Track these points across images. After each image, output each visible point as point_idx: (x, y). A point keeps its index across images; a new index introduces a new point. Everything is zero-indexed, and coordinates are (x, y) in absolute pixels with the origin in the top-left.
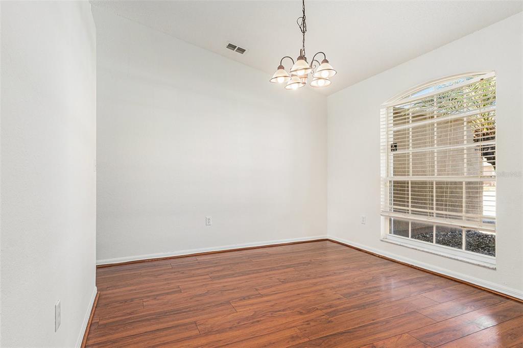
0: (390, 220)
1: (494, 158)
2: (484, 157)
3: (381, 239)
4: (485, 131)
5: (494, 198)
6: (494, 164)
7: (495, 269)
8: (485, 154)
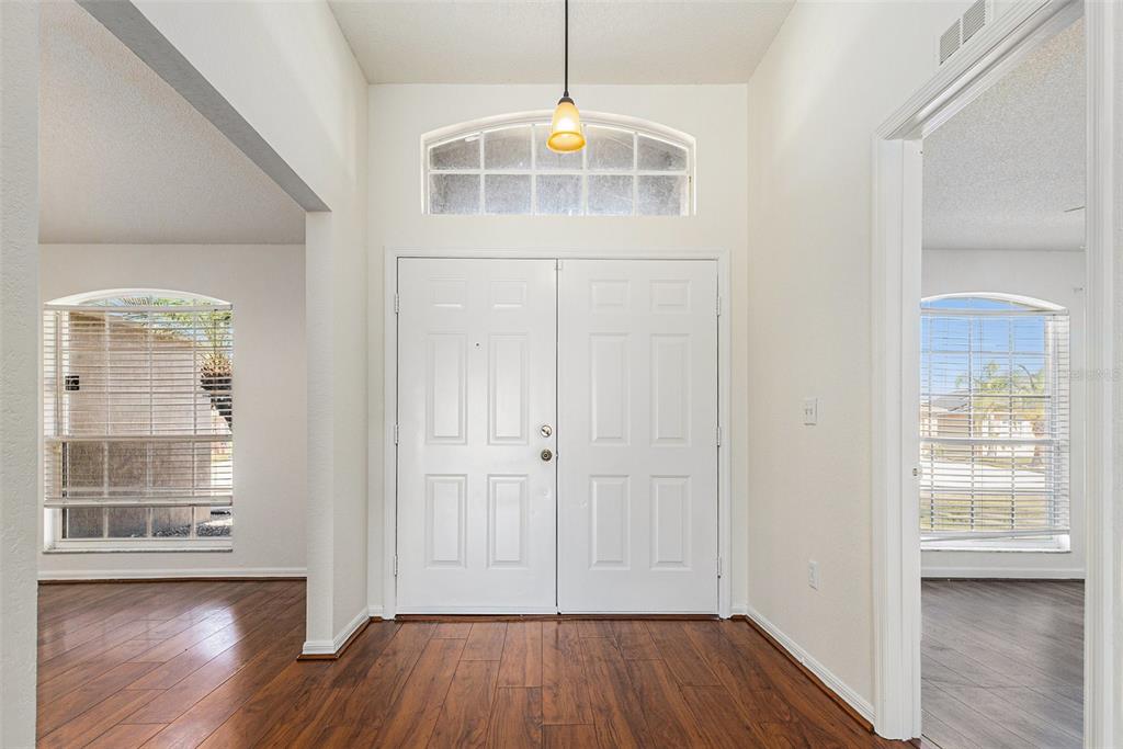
0: (64, 511)
1: (230, 413)
2: (223, 417)
3: (46, 550)
4: (217, 371)
5: (231, 469)
6: (229, 420)
7: (231, 551)
8: (222, 414)
